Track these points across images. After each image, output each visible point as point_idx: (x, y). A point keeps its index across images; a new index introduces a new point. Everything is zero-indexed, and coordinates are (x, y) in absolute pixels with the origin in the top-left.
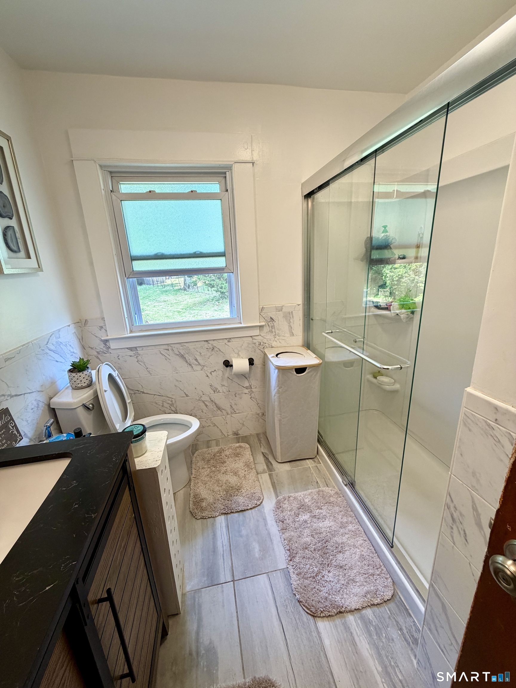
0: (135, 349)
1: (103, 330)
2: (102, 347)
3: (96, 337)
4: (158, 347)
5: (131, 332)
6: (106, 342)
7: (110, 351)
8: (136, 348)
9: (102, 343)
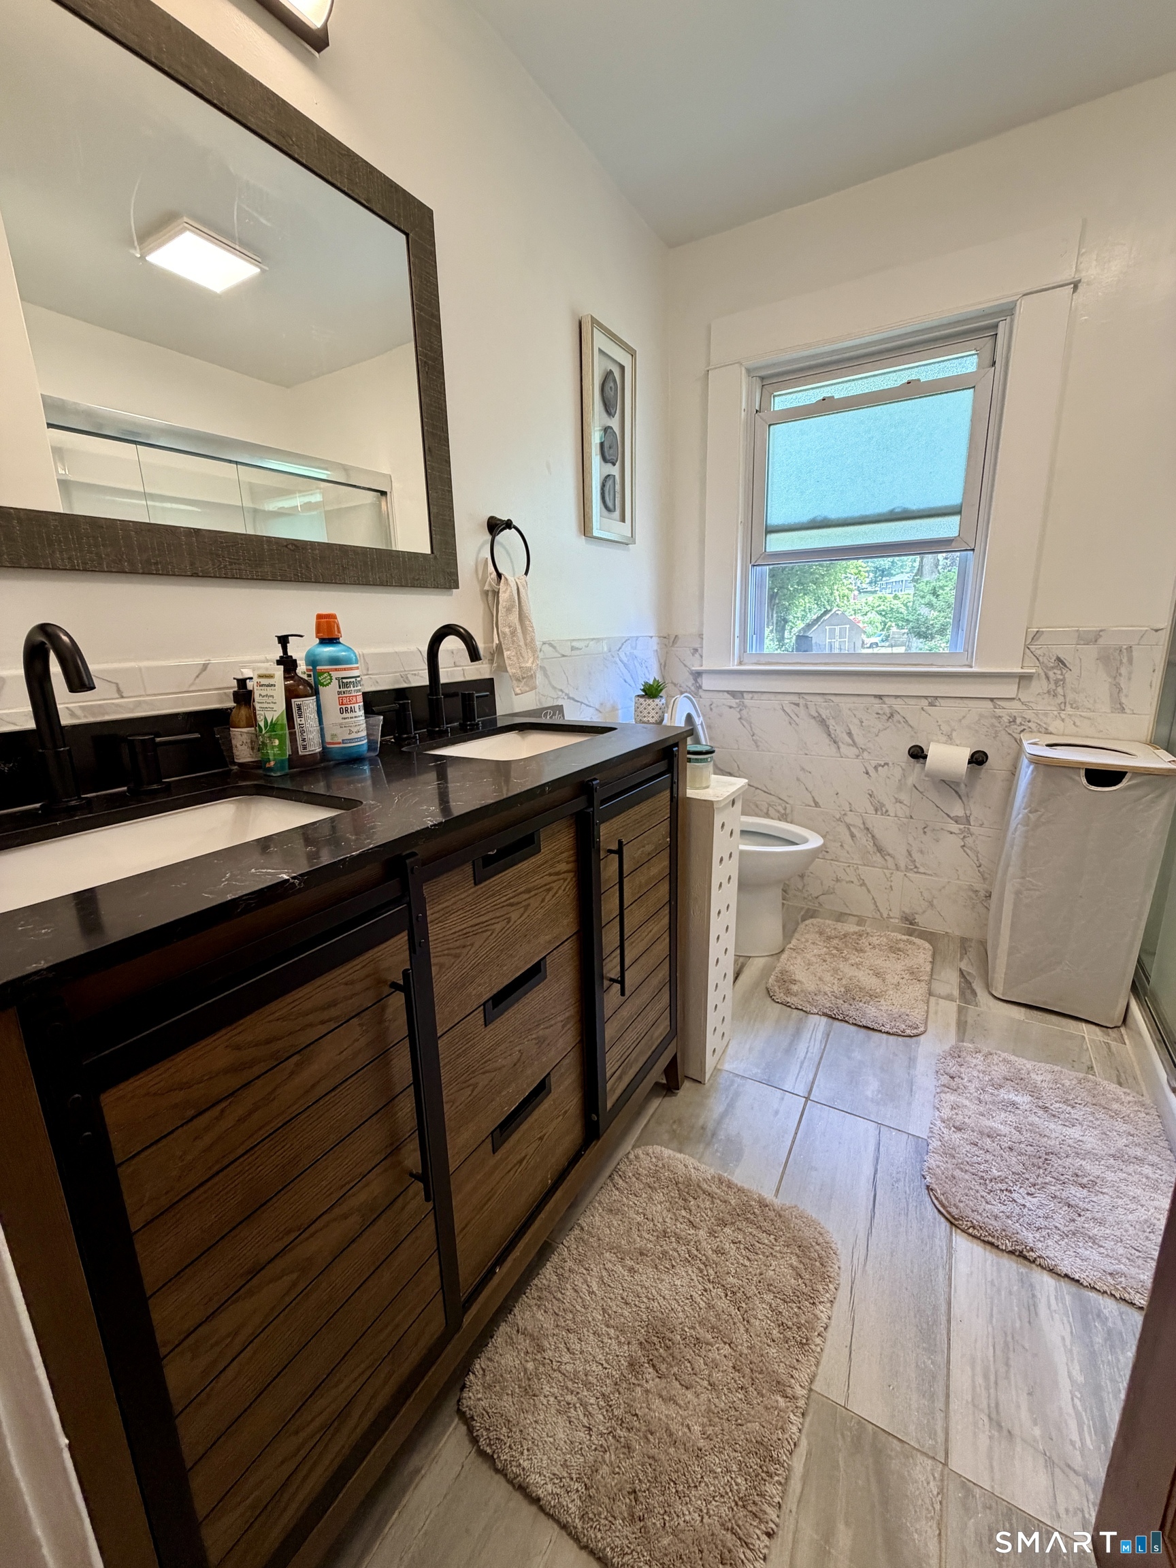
0: (740, 695)
1: (697, 655)
2: (690, 685)
3: (685, 666)
4: (780, 697)
5: (740, 663)
6: (698, 674)
7: (701, 693)
8: (742, 693)
9: (691, 677)
